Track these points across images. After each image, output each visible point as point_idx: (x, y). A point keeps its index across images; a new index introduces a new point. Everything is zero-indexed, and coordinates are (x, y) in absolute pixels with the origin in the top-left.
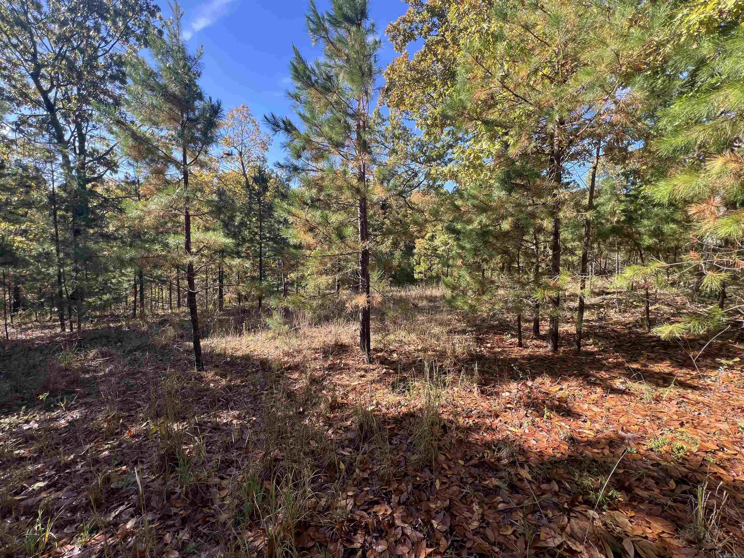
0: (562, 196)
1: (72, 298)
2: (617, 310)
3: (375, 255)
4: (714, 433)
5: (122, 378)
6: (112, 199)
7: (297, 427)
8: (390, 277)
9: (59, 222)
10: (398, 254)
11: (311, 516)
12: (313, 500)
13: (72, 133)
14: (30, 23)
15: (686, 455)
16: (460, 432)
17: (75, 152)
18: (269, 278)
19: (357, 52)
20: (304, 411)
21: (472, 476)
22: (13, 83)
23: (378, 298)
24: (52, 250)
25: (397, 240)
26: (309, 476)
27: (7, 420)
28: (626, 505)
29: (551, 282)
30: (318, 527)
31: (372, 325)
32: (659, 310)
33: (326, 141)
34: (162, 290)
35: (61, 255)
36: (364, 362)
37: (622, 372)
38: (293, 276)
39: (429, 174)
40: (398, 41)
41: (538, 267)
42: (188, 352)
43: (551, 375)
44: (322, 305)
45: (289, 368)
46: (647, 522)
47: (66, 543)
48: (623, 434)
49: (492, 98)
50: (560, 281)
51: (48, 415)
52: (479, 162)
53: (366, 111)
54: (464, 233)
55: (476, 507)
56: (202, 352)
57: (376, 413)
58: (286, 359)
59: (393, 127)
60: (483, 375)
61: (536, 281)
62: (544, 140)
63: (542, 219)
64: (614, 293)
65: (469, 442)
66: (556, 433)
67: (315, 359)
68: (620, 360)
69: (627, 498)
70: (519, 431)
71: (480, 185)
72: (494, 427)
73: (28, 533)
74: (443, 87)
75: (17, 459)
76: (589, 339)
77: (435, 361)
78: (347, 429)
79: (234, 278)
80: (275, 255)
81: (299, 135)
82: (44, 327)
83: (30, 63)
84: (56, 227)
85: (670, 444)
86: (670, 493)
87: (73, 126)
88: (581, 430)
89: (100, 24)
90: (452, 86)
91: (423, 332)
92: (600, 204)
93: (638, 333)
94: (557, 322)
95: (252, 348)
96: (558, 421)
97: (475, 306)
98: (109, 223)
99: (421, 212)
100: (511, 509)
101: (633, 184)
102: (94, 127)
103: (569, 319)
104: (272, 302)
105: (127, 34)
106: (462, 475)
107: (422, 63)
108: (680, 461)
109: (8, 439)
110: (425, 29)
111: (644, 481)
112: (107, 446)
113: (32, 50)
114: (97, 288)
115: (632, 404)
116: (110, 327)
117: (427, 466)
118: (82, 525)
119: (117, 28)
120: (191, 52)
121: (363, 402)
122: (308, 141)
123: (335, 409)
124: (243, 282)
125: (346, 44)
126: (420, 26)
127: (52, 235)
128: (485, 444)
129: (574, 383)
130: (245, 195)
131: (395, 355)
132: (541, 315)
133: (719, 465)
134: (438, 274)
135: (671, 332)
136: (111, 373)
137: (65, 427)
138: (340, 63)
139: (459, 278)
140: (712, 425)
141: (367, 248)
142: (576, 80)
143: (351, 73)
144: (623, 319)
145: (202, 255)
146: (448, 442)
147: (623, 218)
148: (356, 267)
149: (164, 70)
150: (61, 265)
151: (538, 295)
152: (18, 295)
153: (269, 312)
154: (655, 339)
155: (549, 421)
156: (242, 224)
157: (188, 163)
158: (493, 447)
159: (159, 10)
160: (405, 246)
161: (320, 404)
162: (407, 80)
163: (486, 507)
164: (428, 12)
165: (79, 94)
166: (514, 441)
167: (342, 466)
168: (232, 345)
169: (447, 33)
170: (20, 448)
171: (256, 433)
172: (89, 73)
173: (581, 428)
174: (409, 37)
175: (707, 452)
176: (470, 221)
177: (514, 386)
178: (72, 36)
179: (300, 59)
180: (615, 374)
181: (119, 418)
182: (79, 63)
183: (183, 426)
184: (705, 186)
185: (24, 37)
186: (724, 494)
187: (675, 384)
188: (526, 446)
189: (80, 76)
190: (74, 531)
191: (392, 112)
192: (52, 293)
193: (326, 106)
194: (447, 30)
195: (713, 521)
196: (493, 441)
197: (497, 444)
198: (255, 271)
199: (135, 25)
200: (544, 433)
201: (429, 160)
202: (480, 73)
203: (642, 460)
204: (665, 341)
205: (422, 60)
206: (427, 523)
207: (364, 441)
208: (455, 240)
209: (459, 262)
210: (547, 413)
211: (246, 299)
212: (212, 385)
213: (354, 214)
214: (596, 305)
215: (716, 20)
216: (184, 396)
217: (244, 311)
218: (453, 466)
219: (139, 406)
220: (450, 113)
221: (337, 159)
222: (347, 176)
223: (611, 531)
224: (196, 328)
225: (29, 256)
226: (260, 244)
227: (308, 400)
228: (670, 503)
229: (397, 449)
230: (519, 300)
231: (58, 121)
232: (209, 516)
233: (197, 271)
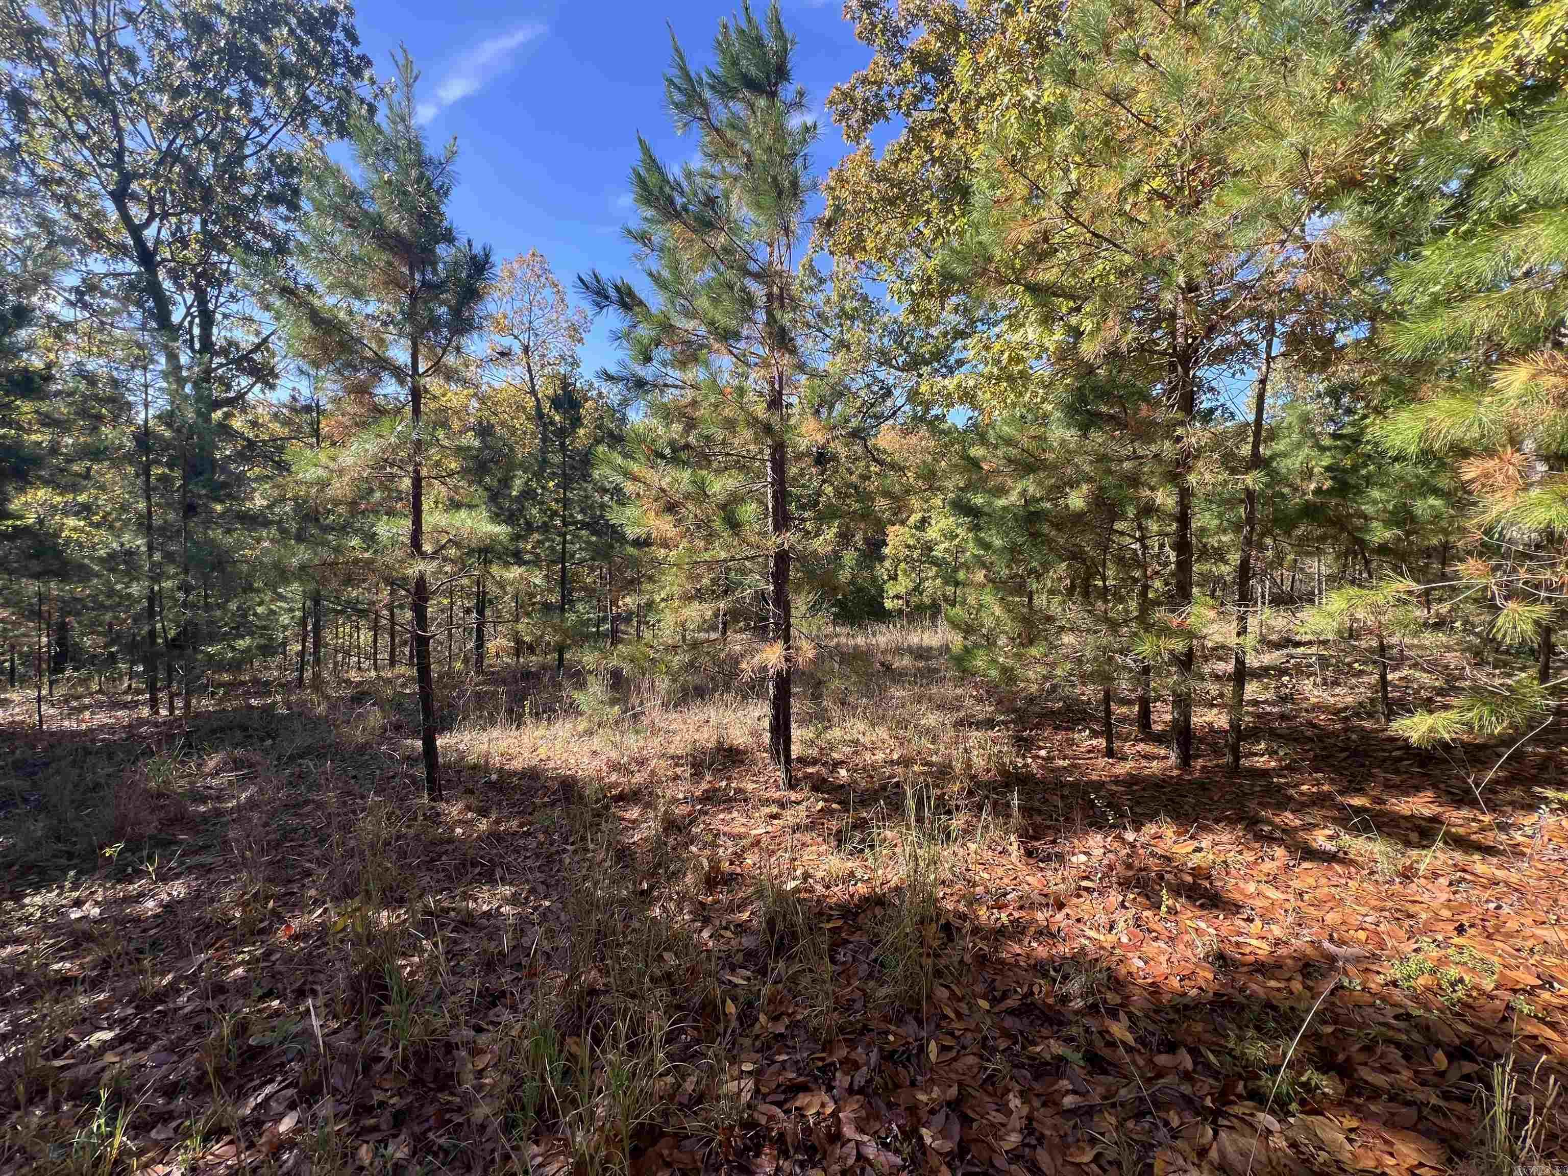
0: (1194, 440)
1: (174, 644)
2: (1319, 680)
3: (802, 558)
4: (1531, 950)
5: (273, 814)
6: (263, 441)
7: (635, 924)
8: (833, 606)
9: (154, 489)
10: (849, 557)
11: (665, 1114)
12: (669, 1079)
13: (189, 308)
14: (114, 93)
15: (1470, 996)
16: (982, 939)
17: (192, 347)
18: (580, 607)
19: (768, 150)
20: (651, 888)
21: (1006, 1033)
22: (75, 209)
23: (807, 651)
24: (138, 547)
25: (848, 528)
26: (661, 1028)
27: (38, 900)
28: (1340, 1104)
29: (1174, 621)
30: (679, 1137)
31: (795, 707)
32: (1409, 681)
33: (703, 328)
34: (358, 629)
35: (157, 557)
36: (778, 787)
37: (1329, 814)
38: (629, 601)
39: (917, 393)
40: (852, 122)
41: (1146, 588)
42: (410, 759)
43: (1178, 818)
44: (691, 664)
45: (621, 797)
46: (1386, 1142)
47: (153, 1161)
48: (1332, 948)
49: (1046, 240)
50: (1193, 618)
51: (121, 890)
52: (1020, 367)
53: (785, 267)
54: (990, 515)
55: (1014, 1102)
56: (440, 760)
57: (803, 895)
58: (614, 777)
59: (840, 295)
60: (1031, 817)
61: (1142, 618)
62: (1155, 324)
63: (1152, 489)
64: (1310, 643)
65: (1002, 962)
66: (1188, 945)
67: (676, 778)
68: (1326, 788)
69: (1341, 1089)
70: (1108, 939)
71: (1022, 417)
72: (1054, 929)
73: (78, 1137)
74: (945, 217)
75: (56, 982)
76: (1259, 743)
77: (927, 786)
78: (742, 929)
79: (507, 605)
80: (593, 559)
81: (648, 314)
82: (115, 705)
83: (109, 170)
84: (148, 498)
85: (1433, 972)
86: (1436, 1080)
87: (190, 296)
88: (1241, 939)
89: (250, 94)
90: (963, 216)
91: (903, 724)
92: (1279, 455)
93: (1363, 729)
94: (1188, 706)
95: (543, 752)
96: (1190, 919)
97: (1012, 669)
98: (254, 490)
99: (900, 469)
100: (1091, 1107)
101: (1349, 411)
102: (232, 296)
103: (1214, 699)
104: (589, 658)
105: (305, 111)
106: (985, 1032)
107: (901, 165)
108: (1457, 1009)
109: (38, 939)
110: (908, 98)
111: (1379, 1052)
112: (240, 958)
113: (115, 145)
114: (226, 624)
115: (1351, 883)
116: (251, 707)
117: (910, 1011)
118: (188, 1123)
119: (285, 100)
120: (433, 149)
121: (775, 872)
122: (667, 328)
123: (715, 887)
124: (528, 615)
125: (745, 132)
126: (897, 91)
127: (140, 516)
128: (1035, 965)
129: (1226, 837)
130: (533, 433)
131: (843, 772)
132: (1154, 689)
133: (1542, 1020)
134: (934, 600)
135: (1432, 730)
136: (252, 804)
137: (156, 916)
138: (734, 170)
139: (978, 611)
140: (1527, 932)
141: (786, 546)
142: (1219, 204)
143: (754, 191)
144: (1332, 700)
145: (445, 559)
146: (956, 959)
147: (1328, 484)
148: (762, 585)
149: (378, 187)
150: (156, 578)
151: (1146, 647)
152: (65, 638)
153: (579, 678)
154: (1400, 743)
155: (1173, 918)
156: (528, 494)
157: (421, 371)
158: (1052, 973)
159: (369, 63)
160: (866, 540)
161: (685, 875)
162: (870, 199)
163: (1036, 1103)
164: (914, 63)
165: (204, 231)
166: (1096, 960)
167: (731, 1008)
168: (503, 746)
169: (952, 105)
170: (62, 959)
171: (550, 934)
172: (226, 190)
173: (1240, 934)
174: (874, 114)
175: (1515, 991)
176: (1001, 491)
177: (1096, 842)
178: (195, 117)
179: (652, 163)
180: (1315, 817)
181: (267, 899)
182: (207, 171)
183: (398, 916)
184: (1493, 422)
185: (99, 117)
186: (1552, 1081)
187: (1446, 843)
188: (1123, 971)
189: (208, 196)
190: (171, 1135)
191: (839, 265)
192: (134, 635)
193: (703, 256)
194: (951, 100)
195: (1529, 1142)
196: (1052, 959)
197: (1061, 965)
198: (550, 591)
199: (320, 93)
200: (1162, 944)
201: (915, 363)
202: (1020, 188)
203: (1373, 1005)
204: (1419, 748)
205: (901, 159)
206: (911, 1134)
207: (776, 955)
208: (970, 530)
209: (980, 576)
210: (1167, 900)
211: (531, 649)
212: (459, 831)
213: (760, 475)
214: (1273, 668)
215: (1511, 79)
216: (403, 854)
217: (527, 675)
218: (966, 1012)
219: (308, 873)
220: (959, 270)
221: (724, 362)
222: (745, 400)
223: (1307, 1160)
224: (427, 709)
225: (92, 558)
226: (564, 535)
227: (659, 865)
228: (1434, 1100)
229: (845, 974)
230: (1106, 656)
231: (159, 285)
232: (448, 1111)
233: (434, 593)
